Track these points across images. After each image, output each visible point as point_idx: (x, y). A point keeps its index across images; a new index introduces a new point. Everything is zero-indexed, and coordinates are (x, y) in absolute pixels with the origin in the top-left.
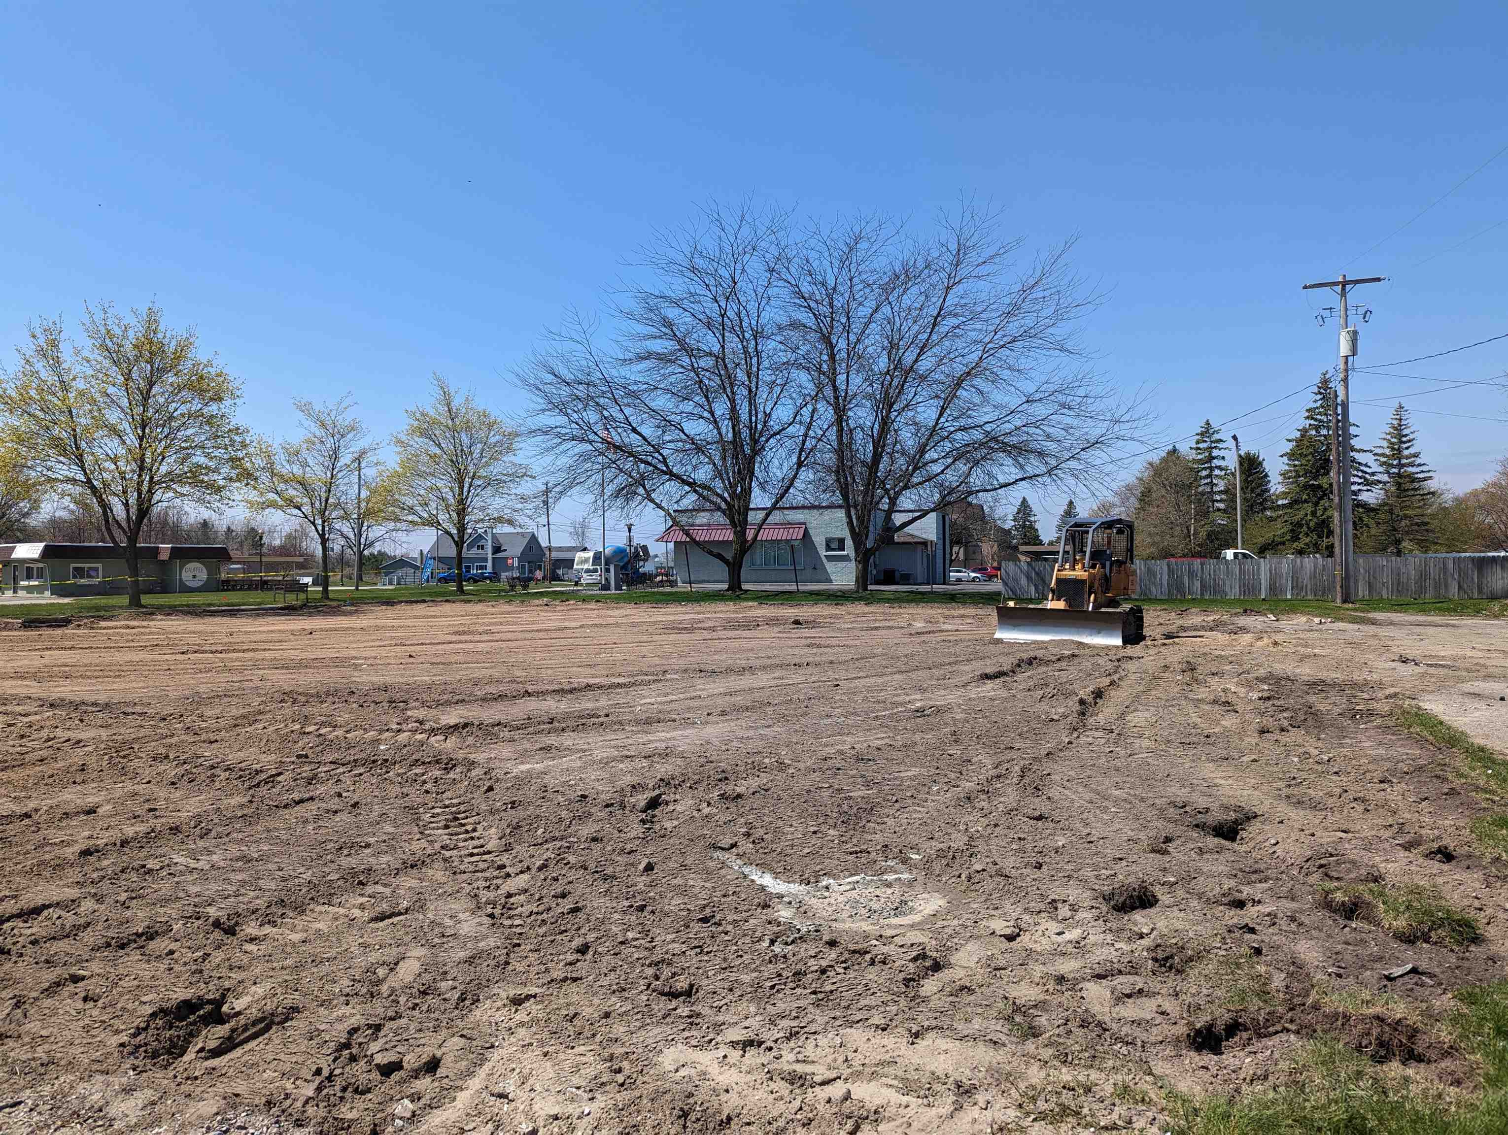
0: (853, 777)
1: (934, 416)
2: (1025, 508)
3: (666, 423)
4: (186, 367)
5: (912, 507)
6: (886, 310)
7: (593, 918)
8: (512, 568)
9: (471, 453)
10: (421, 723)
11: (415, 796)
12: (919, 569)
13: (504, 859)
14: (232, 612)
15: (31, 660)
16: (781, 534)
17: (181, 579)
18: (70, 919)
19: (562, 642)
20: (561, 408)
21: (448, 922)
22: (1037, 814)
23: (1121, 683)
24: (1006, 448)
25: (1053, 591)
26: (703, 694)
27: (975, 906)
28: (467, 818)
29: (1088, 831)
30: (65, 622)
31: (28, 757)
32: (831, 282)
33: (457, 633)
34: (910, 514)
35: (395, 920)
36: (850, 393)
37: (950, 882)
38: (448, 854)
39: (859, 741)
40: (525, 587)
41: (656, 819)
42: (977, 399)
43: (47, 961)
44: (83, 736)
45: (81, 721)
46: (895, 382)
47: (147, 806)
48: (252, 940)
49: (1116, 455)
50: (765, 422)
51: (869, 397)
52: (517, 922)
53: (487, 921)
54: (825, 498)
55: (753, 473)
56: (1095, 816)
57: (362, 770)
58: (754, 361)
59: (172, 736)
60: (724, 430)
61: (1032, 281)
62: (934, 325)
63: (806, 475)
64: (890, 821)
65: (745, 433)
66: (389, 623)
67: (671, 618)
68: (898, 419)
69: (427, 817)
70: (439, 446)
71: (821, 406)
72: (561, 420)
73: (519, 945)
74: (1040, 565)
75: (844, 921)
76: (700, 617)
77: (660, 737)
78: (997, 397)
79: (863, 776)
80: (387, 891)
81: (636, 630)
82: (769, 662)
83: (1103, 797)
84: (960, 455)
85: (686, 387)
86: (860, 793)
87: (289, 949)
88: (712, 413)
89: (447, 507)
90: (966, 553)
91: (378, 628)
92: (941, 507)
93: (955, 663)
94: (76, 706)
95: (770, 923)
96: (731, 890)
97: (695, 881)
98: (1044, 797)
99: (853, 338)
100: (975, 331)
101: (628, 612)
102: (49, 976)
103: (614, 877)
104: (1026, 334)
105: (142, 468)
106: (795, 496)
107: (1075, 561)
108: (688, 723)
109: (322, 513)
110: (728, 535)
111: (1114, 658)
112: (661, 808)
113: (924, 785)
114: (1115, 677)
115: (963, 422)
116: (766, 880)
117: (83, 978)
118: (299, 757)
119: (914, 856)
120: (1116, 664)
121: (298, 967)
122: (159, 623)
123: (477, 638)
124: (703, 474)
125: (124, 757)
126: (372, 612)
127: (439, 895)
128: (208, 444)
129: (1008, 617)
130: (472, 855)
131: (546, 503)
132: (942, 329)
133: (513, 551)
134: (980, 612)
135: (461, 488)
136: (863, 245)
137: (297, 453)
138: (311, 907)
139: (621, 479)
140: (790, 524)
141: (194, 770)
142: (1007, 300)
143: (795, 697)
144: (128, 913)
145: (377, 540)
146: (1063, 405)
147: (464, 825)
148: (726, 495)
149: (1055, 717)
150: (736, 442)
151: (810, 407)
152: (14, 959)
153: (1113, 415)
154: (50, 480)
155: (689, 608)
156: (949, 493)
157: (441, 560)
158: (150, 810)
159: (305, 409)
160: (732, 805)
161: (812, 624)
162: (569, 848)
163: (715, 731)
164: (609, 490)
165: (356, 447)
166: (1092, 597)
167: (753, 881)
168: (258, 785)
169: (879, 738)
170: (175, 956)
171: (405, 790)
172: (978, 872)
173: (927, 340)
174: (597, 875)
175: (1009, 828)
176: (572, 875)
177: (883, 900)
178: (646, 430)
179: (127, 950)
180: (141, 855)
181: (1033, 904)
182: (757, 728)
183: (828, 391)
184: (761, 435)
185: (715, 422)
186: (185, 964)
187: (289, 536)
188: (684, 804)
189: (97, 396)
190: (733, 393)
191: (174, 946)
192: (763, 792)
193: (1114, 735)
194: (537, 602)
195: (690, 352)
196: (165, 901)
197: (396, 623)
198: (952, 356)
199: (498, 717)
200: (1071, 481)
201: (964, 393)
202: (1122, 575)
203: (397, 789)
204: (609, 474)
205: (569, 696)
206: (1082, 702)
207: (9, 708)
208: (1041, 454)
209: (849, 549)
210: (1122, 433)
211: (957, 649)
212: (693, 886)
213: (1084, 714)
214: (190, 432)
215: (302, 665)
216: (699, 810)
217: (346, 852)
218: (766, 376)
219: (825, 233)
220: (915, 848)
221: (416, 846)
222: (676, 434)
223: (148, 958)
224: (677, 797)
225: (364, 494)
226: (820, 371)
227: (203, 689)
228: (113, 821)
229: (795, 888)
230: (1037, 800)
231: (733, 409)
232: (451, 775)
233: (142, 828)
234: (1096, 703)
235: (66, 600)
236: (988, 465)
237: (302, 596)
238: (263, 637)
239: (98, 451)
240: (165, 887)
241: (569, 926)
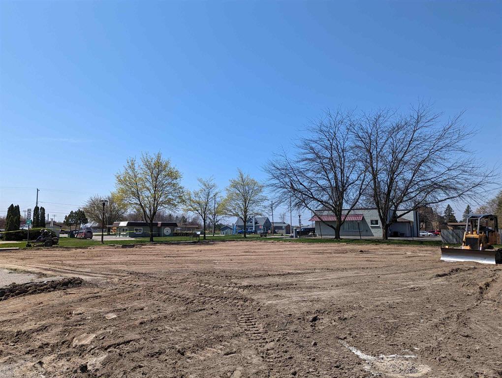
0: (389, 314)
1: (411, 176)
2: (449, 208)
3: (312, 181)
4: (168, 169)
5: (404, 209)
6: (391, 140)
7: (297, 362)
8: (261, 229)
9: (249, 193)
10: (236, 284)
11: (236, 311)
12: (408, 232)
13: (265, 336)
14: (178, 244)
15: (124, 258)
16: (353, 219)
17: (164, 233)
18: (138, 346)
19: (279, 256)
20: (277, 178)
21: (249, 358)
22: (466, 334)
23: (497, 280)
24: (440, 187)
25: (464, 242)
26: (329, 278)
27: (443, 372)
28: (252, 319)
29: (489, 343)
30: (133, 246)
31: (125, 290)
32: (370, 131)
33: (244, 252)
34: (403, 211)
35: (232, 355)
36: (378, 169)
37: (432, 361)
38: (247, 332)
39: (389, 300)
40: (266, 236)
41: (316, 325)
42: (428, 170)
43: (132, 360)
44: (139, 284)
45: (139, 279)
46: (395, 165)
47: (157, 308)
48: (189, 358)
49: (487, 189)
50: (347, 180)
51: (386, 170)
52: (271, 360)
53: (261, 359)
54: (370, 206)
55: (343, 198)
56: (492, 337)
57: (218, 300)
58: (343, 159)
59: (163, 285)
60: (332, 183)
61: (448, 127)
62: (409, 144)
63: (363, 198)
64: (405, 333)
65: (340, 184)
66: (224, 248)
67: (316, 248)
68: (397, 178)
69: (239, 318)
70: (239, 191)
71: (367, 174)
72: (277, 181)
73: (272, 369)
74: (458, 231)
75: (390, 373)
76: (326, 248)
77: (315, 294)
78: (436, 169)
79: (392, 314)
80: (229, 344)
81: (303, 252)
82: (352, 267)
83: (494, 329)
84: (421, 190)
85: (319, 169)
86: (392, 321)
87: (200, 362)
88: (328, 177)
89: (241, 210)
90: (426, 225)
91: (221, 250)
92: (416, 209)
93: (426, 269)
94: (137, 274)
95: (362, 371)
96: (346, 356)
97: (333, 351)
98: (468, 328)
99: (378, 150)
100: (426, 146)
101: (300, 246)
102: (133, 365)
103: (303, 347)
104: (447, 146)
105: (155, 200)
106: (358, 205)
107: (473, 231)
108: (325, 289)
109: (204, 213)
110: (335, 219)
111: (493, 269)
112: (317, 321)
113: (417, 319)
114: (494, 278)
115: (423, 178)
116: (359, 353)
117: (142, 367)
118: (199, 294)
119: (416, 348)
120: (494, 272)
121: (203, 370)
122: (159, 247)
123: (251, 254)
124: (325, 198)
125: (151, 291)
126: (218, 244)
127: (245, 348)
128: (173, 192)
129: (445, 252)
130: (255, 333)
131: (272, 208)
132: (412, 145)
133: (261, 223)
134: (434, 249)
135: (246, 204)
136: (381, 118)
137: (198, 194)
138: (206, 348)
139: (297, 201)
140: (356, 215)
141: (170, 297)
142: (438, 134)
143: (363, 281)
144: (154, 345)
145: (220, 220)
146: (464, 171)
147: (251, 322)
148: (333, 205)
149: (470, 294)
150: (337, 187)
151: (363, 174)
152: (123, 358)
153: (485, 174)
154: (130, 204)
155: (321, 245)
156: (418, 204)
157: (239, 226)
158: (158, 310)
159: (200, 180)
160: (343, 322)
161: (367, 252)
162: (287, 334)
163: (335, 293)
164: (293, 204)
165: (215, 192)
166: (481, 245)
167: (354, 353)
168: (188, 304)
169: (398, 299)
170: (168, 361)
171: (232, 308)
172: (443, 357)
173: (407, 150)
174: (297, 345)
175: (454, 340)
176: (289, 344)
177: (405, 366)
178: (305, 184)
179: (154, 358)
180: (157, 325)
181: (468, 374)
182: (350, 292)
183: (370, 169)
184: (346, 184)
185: (329, 180)
186: (170, 364)
187: (194, 218)
188: (325, 320)
189: (144, 179)
190: (335, 171)
191: (167, 358)
192: (354, 318)
193: (496, 303)
194: (269, 241)
195: (319, 157)
196: (164, 342)
197: (226, 248)
198: (417, 154)
199: (260, 283)
200: (469, 199)
201: (422, 168)
202: (494, 236)
203: (230, 308)
204: (292, 199)
205: (283, 277)
206: (481, 288)
207: (120, 274)
208: (455, 189)
209: (380, 224)
210: (489, 181)
211: (426, 264)
212: (332, 353)
213: (482, 293)
214: (168, 189)
215: (199, 262)
216: (331, 323)
217: (215, 329)
218: (347, 164)
219: (367, 115)
220: (416, 345)
221: (237, 329)
222: (316, 185)
223: (160, 361)
224: (323, 317)
225: (216, 206)
226: (366, 162)
227: (171, 269)
228: (148, 313)
229: (370, 357)
230: (465, 329)
231: (336, 176)
232: (246, 304)
233: (156, 316)
234: (487, 289)
235: (133, 239)
236: (434, 194)
237: (198, 238)
238: (188, 252)
239: (143, 195)
240: (163, 337)
241: (289, 364)
